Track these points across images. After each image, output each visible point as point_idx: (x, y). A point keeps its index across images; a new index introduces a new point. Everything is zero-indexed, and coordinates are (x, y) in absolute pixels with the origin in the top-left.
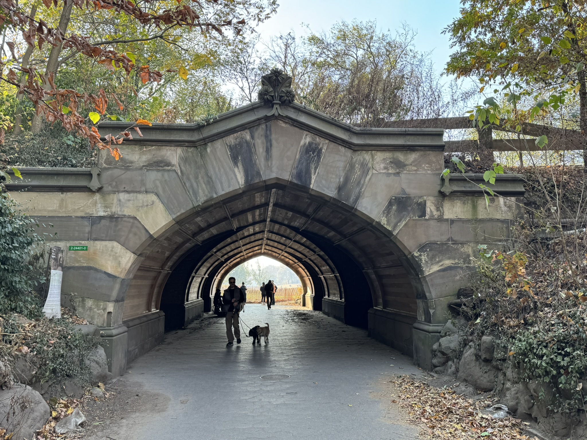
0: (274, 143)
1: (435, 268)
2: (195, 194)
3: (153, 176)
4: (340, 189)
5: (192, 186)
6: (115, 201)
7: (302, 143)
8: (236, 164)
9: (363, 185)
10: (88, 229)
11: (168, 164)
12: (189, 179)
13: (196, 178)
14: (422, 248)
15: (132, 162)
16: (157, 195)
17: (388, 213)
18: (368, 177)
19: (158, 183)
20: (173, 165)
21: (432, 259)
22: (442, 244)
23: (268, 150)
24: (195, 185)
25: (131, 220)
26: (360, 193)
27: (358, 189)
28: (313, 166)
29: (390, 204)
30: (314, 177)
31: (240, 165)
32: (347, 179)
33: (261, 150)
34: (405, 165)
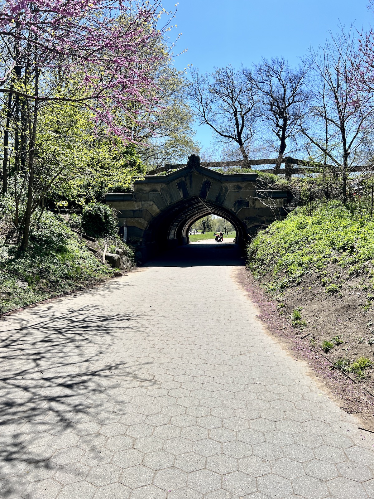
0: (193, 181)
1: (251, 226)
2: (166, 201)
3: (152, 195)
4: (217, 198)
5: (165, 199)
6: (140, 204)
7: (203, 181)
8: (180, 190)
9: (226, 196)
10: (132, 214)
11: (157, 191)
12: (164, 196)
13: (167, 195)
14: (247, 219)
15: (145, 190)
16: (154, 202)
17: (235, 206)
18: (228, 193)
19: (154, 197)
20: (159, 191)
21: (250, 223)
22: (254, 217)
23: (191, 184)
24: (166, 198)
25: (146, 211)
26: (224, 199)
27: (223, 198)
28: (207, 189)
29: (236, 203)
30: (207, 194)
31: (181, 190)
32: (220, 194)
33: (188, 184)
34: (242, 188)
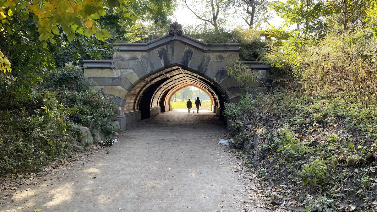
0: (175, 49)
2: (147, 69)
3: (132, 63)
4: (199, 67)
5: (145, 67)
6: (120, 72)
7: (185, 50)
9: (208, 66)
10: (111, 82)
11: (137, 59)
12: (144, 64)
13: (147, 64)
14: (229, 90)
15: (125, 58)
16: (134, 70)
17: (217, 76)
18: (210, 63)
19: (134, 66)
20: (139, 59)
21: (232, 94)
22: (236, 88)
23: (173, 52)
25: (125, 79)
26: (206, 69)
28: (189, 59)
29: (218, 73)
30: (189, 63)
31: (162, 58)
32: (202, 64)
33: (170, 53)
34: (224, 58)
